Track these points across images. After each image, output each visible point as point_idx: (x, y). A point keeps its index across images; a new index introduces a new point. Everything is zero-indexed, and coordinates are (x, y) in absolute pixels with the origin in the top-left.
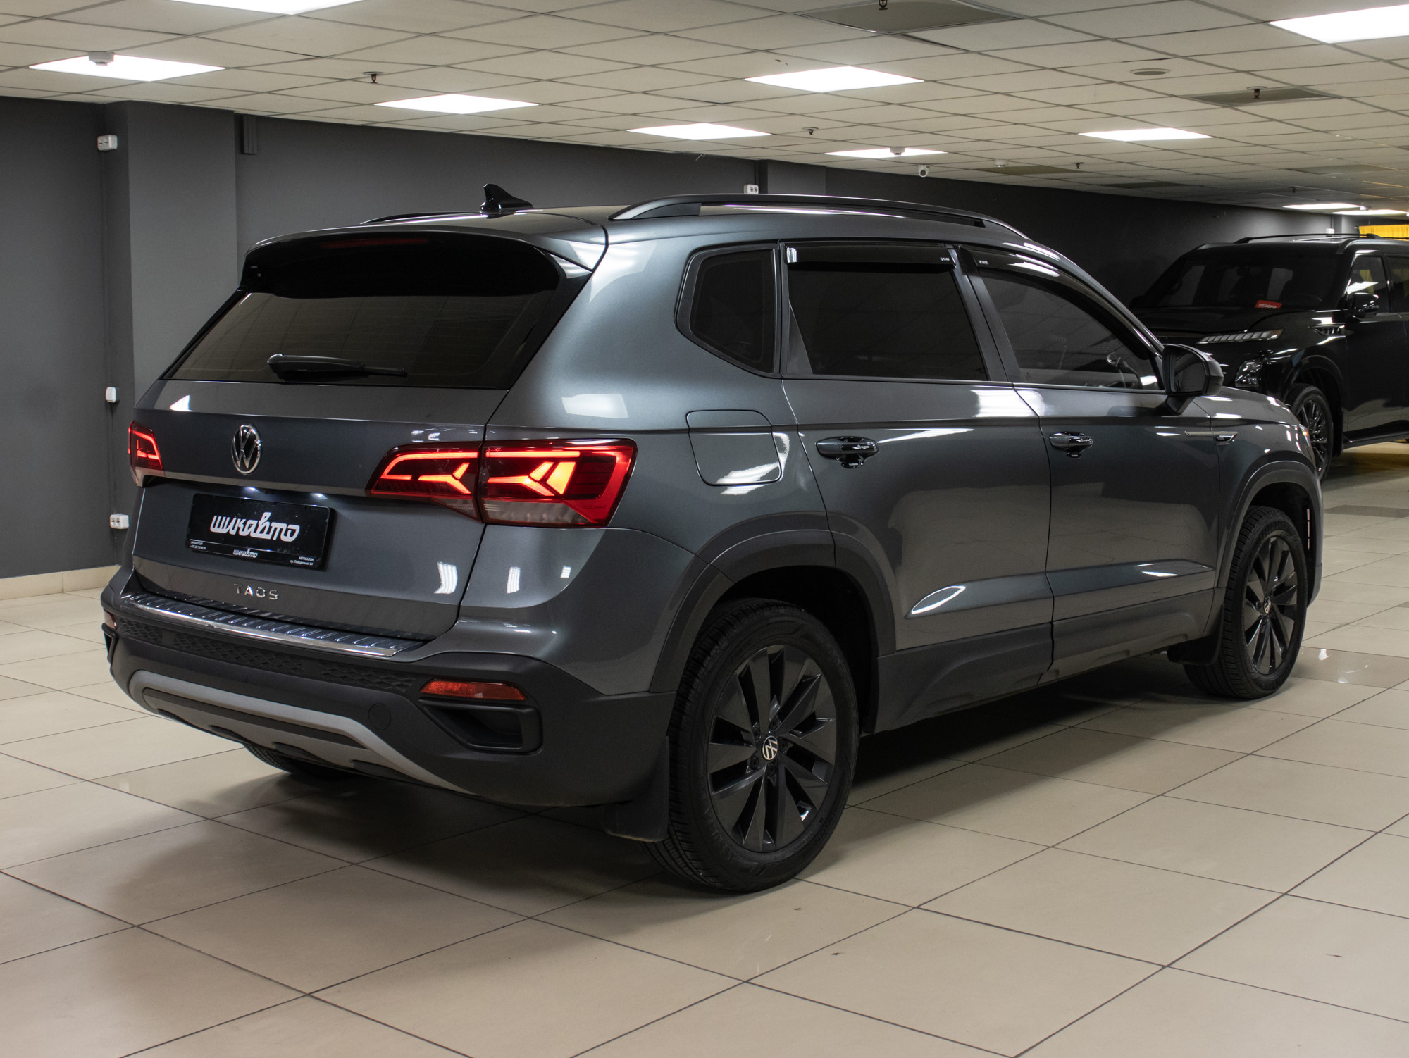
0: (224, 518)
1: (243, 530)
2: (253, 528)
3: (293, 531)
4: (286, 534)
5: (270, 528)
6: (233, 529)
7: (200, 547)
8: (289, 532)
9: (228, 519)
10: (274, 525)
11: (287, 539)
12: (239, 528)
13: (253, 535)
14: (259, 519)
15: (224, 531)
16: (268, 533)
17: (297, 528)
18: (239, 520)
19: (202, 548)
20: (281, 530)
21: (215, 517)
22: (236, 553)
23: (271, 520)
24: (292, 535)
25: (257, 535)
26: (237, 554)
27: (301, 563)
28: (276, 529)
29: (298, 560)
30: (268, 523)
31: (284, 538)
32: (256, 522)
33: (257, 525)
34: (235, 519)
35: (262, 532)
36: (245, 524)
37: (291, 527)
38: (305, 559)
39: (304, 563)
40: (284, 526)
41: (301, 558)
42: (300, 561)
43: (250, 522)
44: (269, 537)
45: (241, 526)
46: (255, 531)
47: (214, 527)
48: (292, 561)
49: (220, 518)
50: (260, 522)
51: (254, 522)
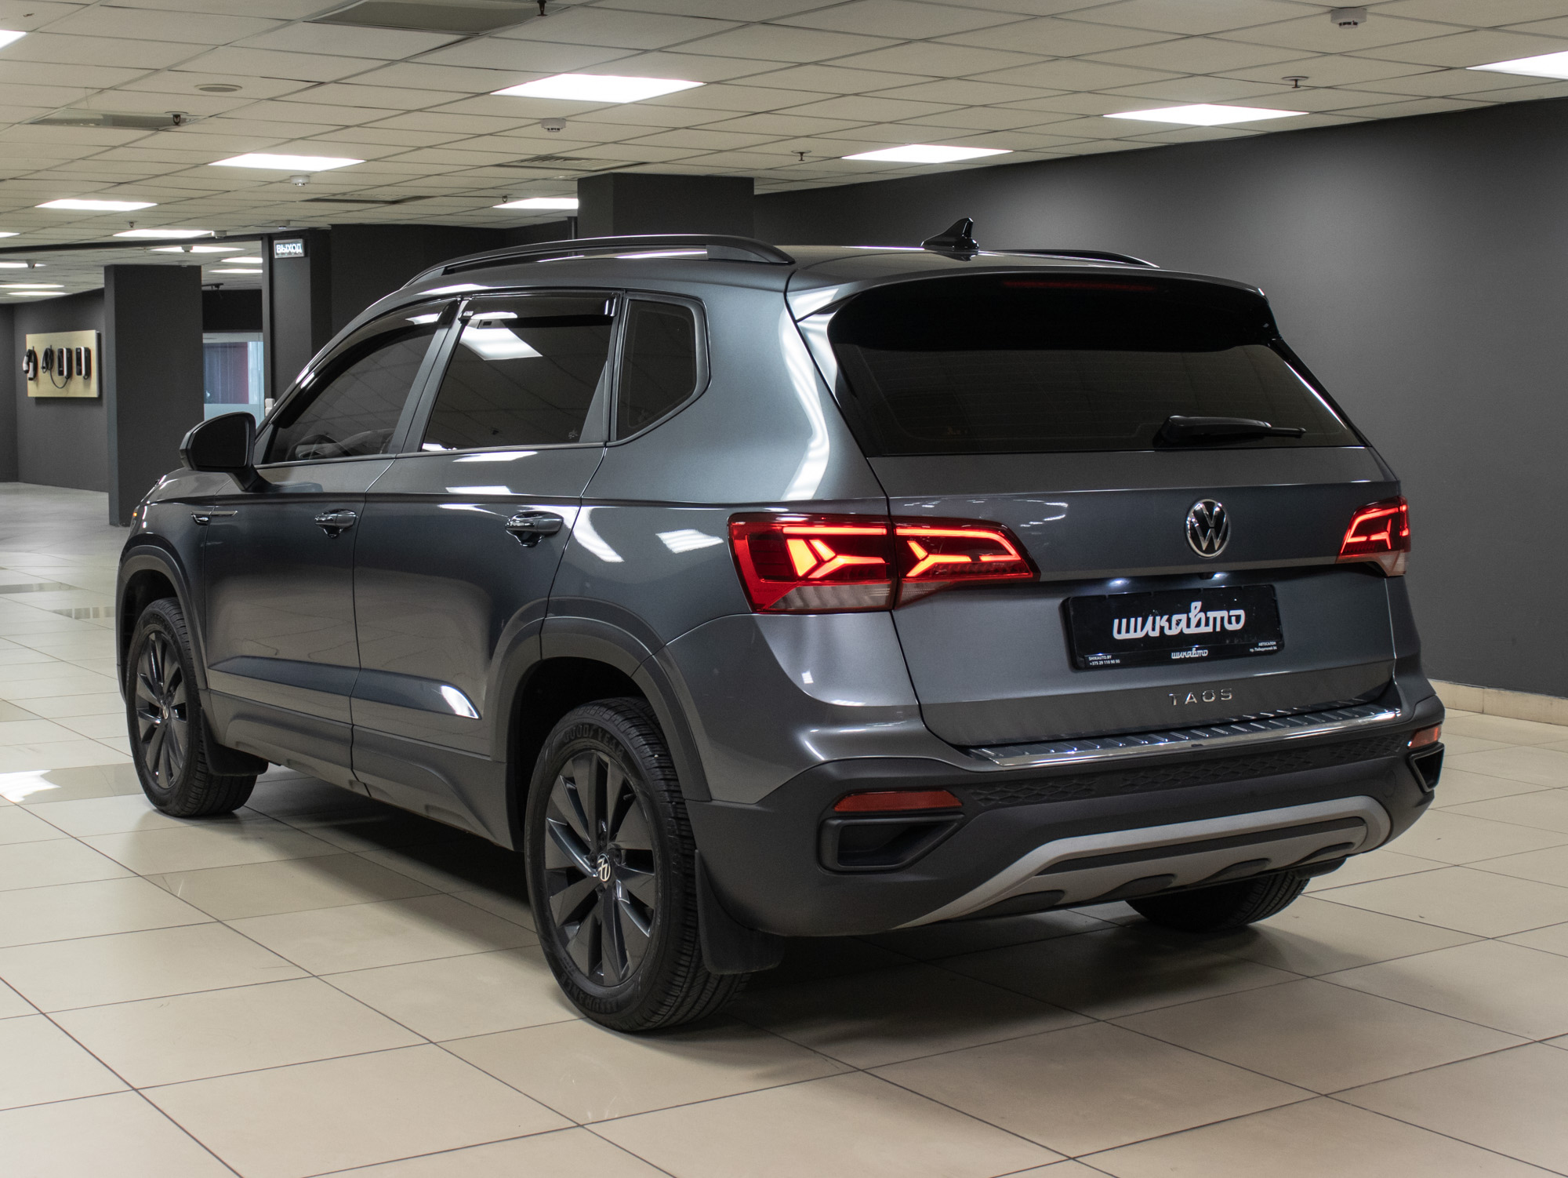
0: (1133, 620)
1: (1170, 628)
2: (1183, 624)
3: (1238, 618)
4: (1230, 622)
5: (1207, 619)
6: (1153, 629)
7: (1109, 662)
8: (1233, 619)
9: (1140, 620)
10: (1211, 614)
11: (1234, 627)
12: (1162, 628)
13: (1186, 631)
14: (1187, 611)
15: (1140, 634)
16: (1207, 624)
17: (1241, 612)
18: (1158, 618)
19: (1113, 662)
20: (1222, 619)
21: (1116, 622)
22: (1175, 656)
23: (1204, 610)
24: (1238, 621)
25: (1193, 630)
26: (1177, 657)
27: (1263, 649)
28: (1215, 619)
29: (1258, 647)
30: (1202, 615)
31: (1228, 627)
32: (1185, 615)
33: (1189, 620)
34: (1150, 619)
35: (1198, 625)
36: (1169, 621)
37: (1232, 613)
38: (1265, 644)
39: (1267, 649)
40: (1224, 614)
41: (1261, 644)
42: (1261, 647)
43: (1175, 618)
44: (1210, 629)
45: (1166, 625)
46: (1188, 626)
47: (1119, 632)
48: (1252, 650)
49: (1124, 621)
50: (1191, 615)
51: (1183, 617)
